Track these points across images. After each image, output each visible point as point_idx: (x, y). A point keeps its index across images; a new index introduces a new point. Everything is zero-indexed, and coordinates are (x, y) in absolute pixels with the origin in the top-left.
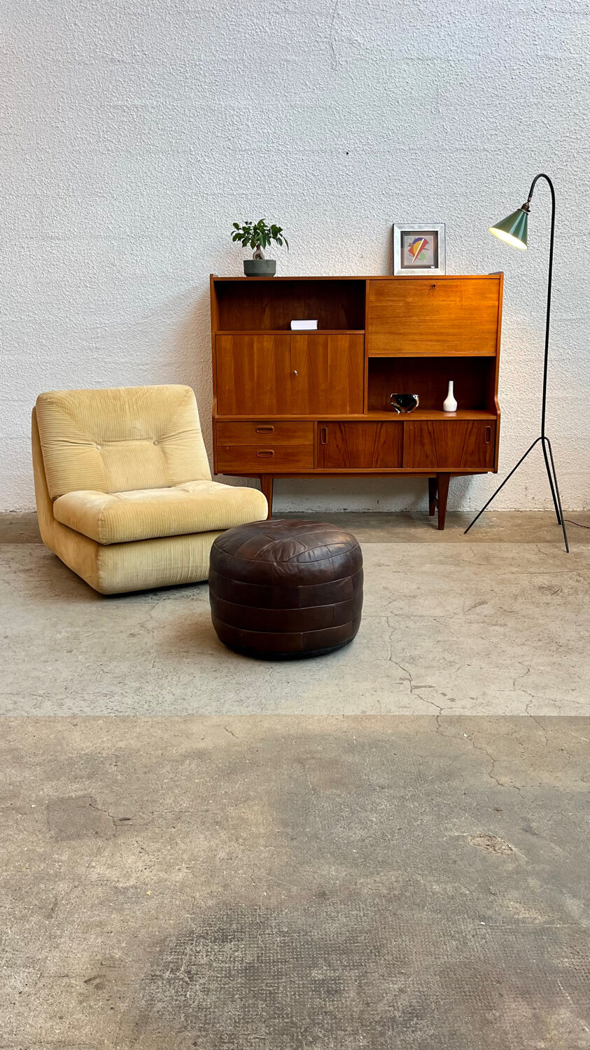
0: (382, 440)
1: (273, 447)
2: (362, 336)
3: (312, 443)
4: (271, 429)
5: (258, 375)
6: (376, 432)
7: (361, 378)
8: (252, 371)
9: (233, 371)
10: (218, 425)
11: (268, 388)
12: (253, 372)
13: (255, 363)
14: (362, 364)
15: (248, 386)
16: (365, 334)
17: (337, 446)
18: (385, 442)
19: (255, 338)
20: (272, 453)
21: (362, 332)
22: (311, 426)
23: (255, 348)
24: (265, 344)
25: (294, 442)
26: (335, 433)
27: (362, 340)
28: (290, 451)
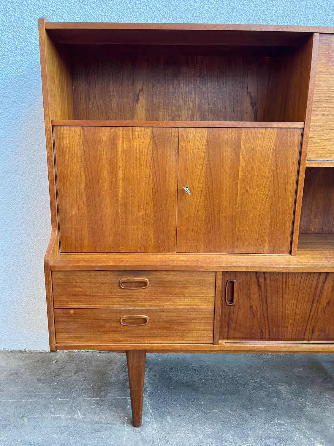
0: (324, 300)
1: (147, 311)
2: (298, 132)
3: (212, 305)
4: (145, 283)
5: (125, 191)
6: (316, 288)
7: (291, 199)
8: (114, 185)
9: (83, 185)
10: (57, 275)
11: (141, 213)
12: (117, 188)
13: (120, 173)
14: (295, 178)
15: (108, 210)
16: (303, 129)
17: (251, 308)
18: (328, 303)
19: (120, 131)
20: (145, 320)
21: (300, 124)
22: (210, 279)
23: (119, 150)
24: (136, 142)
25: (181, 303)
26: (249, 289)
27: (298, 138)
28: (174, 316)
